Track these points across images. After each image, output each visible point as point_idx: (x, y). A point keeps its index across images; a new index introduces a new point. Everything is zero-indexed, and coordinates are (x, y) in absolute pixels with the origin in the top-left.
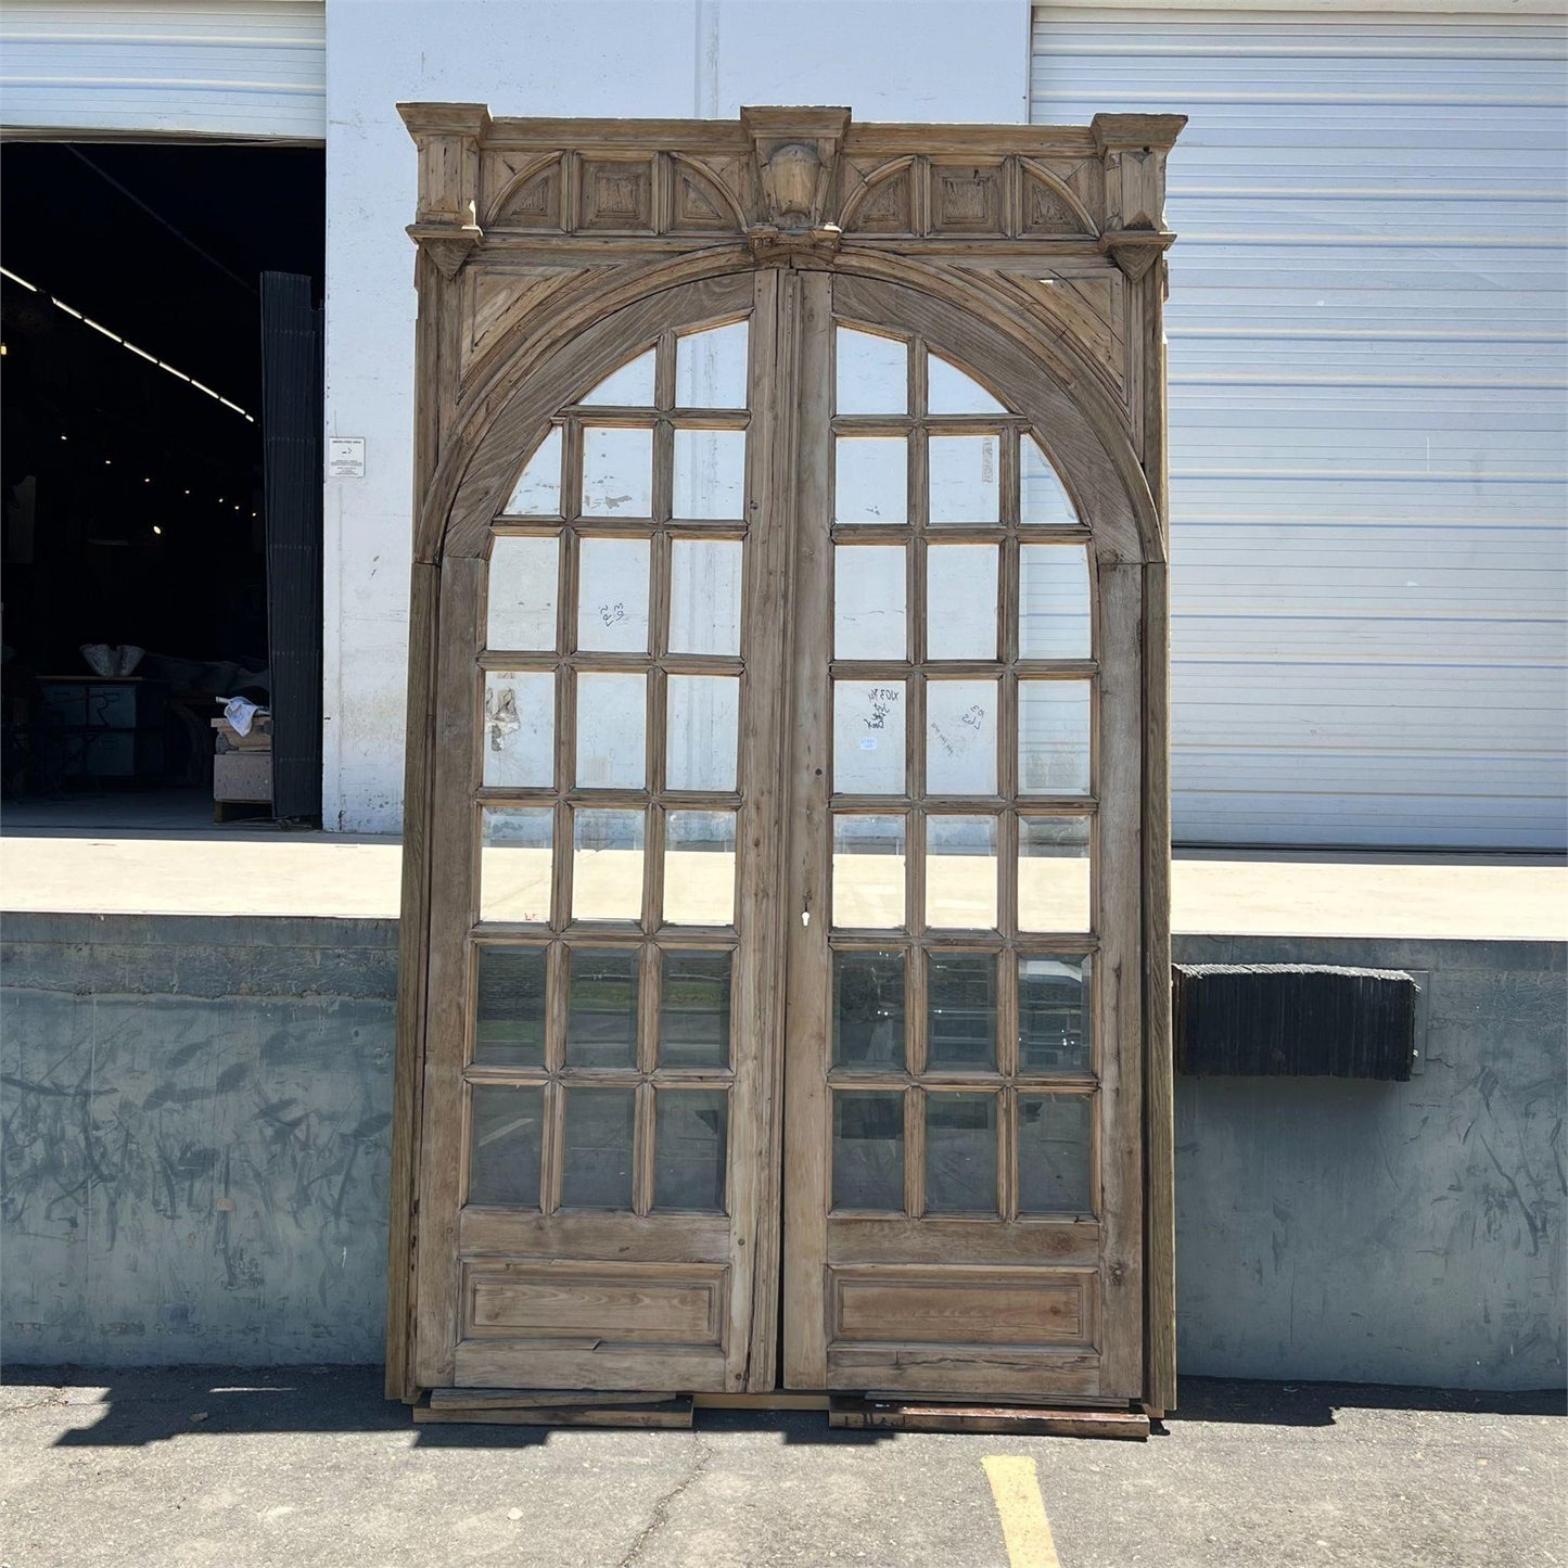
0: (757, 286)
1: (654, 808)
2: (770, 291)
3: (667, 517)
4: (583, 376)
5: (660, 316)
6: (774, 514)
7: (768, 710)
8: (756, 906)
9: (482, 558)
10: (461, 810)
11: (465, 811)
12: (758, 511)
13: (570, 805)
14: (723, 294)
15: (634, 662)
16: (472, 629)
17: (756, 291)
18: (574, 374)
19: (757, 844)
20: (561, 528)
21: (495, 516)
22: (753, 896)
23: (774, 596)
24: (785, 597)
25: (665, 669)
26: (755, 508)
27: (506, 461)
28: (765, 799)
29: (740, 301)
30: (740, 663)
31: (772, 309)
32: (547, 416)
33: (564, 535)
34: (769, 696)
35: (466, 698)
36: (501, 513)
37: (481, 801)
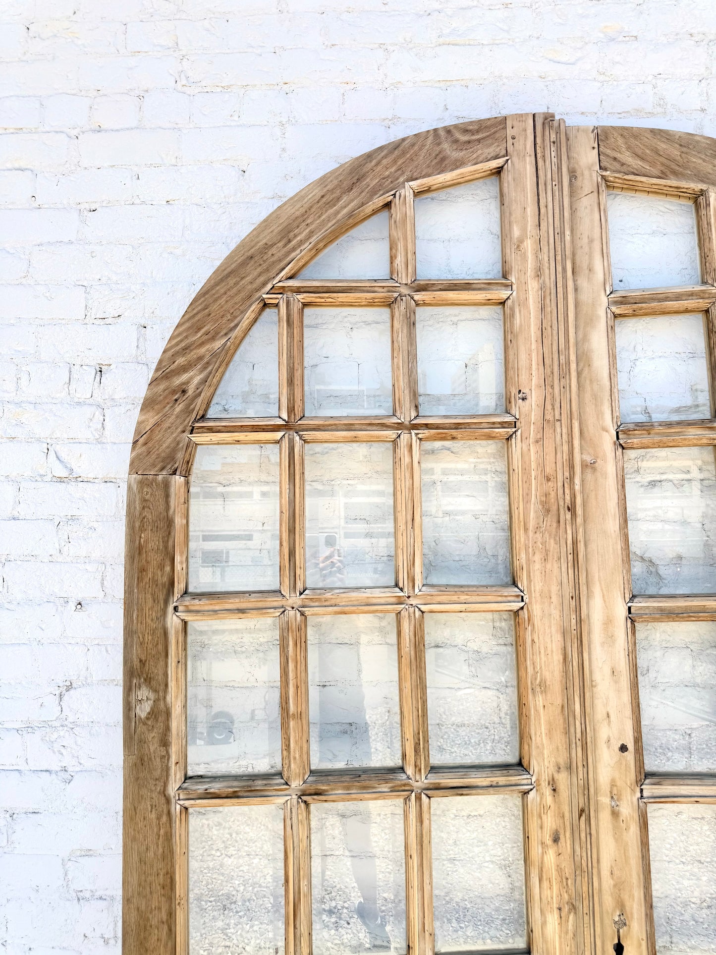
0: (510, 132)
1: (418, 798)
2: (526, 138)
3: (414, 414)
4: (301, 243)
5: (393, 170)
6: (549, 407)
7: (558, 657)
8: (560, 924)
9: (181, 475)
10: (159, 818)
11: (164, 818)
12: (527, 402)
13: (305, 802)
14: (469, 142)
15: (382, 601)
16: (168, 569)
17: (509, 138)
18: (289, 241)
19: (556, 840)
20: (283, 433)
21: (196, 421)
22: (556, 912)
23: (555, 508)
24: (572, 509)
25: (423, 608)
26: (524, 399)
27: (208, 350)
28: (562, 779)
29: (491, 151)
30: (517, 596)
31: (530, 160)
32: (257, 295)
33: (285, 444)
34: (558, 638)
35: (162, 663)
36: (203, 418)
37: (187, 803)
